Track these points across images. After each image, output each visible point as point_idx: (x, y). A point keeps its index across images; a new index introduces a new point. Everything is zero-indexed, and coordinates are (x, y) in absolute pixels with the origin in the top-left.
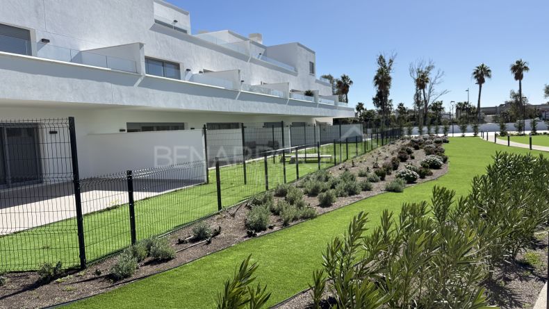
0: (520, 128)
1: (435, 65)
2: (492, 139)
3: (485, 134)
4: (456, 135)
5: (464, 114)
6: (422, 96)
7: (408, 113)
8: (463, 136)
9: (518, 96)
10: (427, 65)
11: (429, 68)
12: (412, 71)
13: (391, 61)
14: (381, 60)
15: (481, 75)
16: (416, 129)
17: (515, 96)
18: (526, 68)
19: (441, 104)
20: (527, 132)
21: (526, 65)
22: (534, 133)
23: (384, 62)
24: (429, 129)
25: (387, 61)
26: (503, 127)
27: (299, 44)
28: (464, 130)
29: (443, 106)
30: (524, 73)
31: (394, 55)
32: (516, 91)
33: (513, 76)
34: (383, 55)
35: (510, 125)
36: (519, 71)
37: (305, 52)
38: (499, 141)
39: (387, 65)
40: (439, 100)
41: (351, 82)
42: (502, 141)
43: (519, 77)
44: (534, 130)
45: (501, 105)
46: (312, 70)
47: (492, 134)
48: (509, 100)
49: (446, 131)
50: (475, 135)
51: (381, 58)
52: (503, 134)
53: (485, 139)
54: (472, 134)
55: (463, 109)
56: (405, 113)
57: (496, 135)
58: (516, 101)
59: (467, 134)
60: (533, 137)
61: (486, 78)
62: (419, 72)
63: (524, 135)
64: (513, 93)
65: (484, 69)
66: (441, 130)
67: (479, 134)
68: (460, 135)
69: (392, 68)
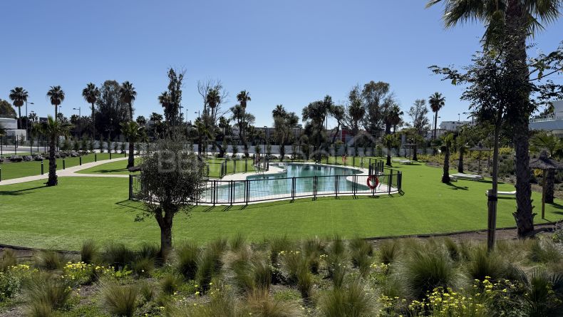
1: (223, 85)
6: (210, 113)
11: (218, 88)
13: (181, 76)
14: (172, 73)
23: (175, 75)
31: (184, 70)
34: (173, 69)
39: (178, 79)
69: (182, 82)
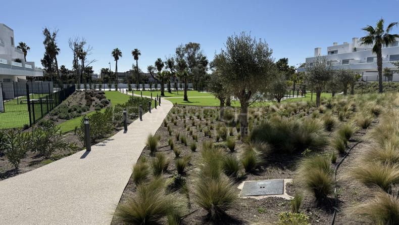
0: (138, 87)
1: (86, 41)
2: (125, 92)
3: (122, 89)
4: (106, 90)
5: (106, 76)
7: (68, 73)
8: (110, 90)
9: (136, 67)
10: (81, 41)
11: (83, 43)
12: (70, 44)
13: (54, 34)
14: (46, 32)
15: (117, 54)
16: (82, 85)
17: (135, 68)
18: (139, 54)
19: (92, 68)
20: (141, 89)
21: (139, 52)
22: (144, 90)
23: (49, 34)
24: (90, 86)
25: (52, 34)
26: (130, 87)
27: (4, 25)
28: (110, 87)
29: (93, 70)
30: (139, 56)
32: (135, 65)
33: (133, 57)
34: (47, 29)
35: (133, 85)
36: (136, 54)
37: (8, 30)
38: (129, 93)
39: (52, 37)
40: (90, 66)
41: (28, 48)
42: (130, 94)
43: (136, 58)
44: (144, 88)
45: (128, 72)
46: (13, 43)
47: (125, 90)
48: (132, 69)
49: (100, 87)
50: (116, 90)
51: (46, 30)
52: (130, 90)
53: (122, 92)
54: (114, 90)
55: (106, 73)
56: (66, 73)
57: (127, 90)
58: (136, 70)
59: (112, 90)
60: (143, 92)
61: (119, 57)
62: (76, 45)
63: (140, 90)
64: (134, 66)
65: (118, 51)
66: (97, 87)
67: (118, 90)
68: (108, 90)
69: (55, 39)
